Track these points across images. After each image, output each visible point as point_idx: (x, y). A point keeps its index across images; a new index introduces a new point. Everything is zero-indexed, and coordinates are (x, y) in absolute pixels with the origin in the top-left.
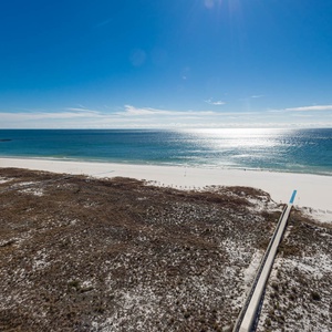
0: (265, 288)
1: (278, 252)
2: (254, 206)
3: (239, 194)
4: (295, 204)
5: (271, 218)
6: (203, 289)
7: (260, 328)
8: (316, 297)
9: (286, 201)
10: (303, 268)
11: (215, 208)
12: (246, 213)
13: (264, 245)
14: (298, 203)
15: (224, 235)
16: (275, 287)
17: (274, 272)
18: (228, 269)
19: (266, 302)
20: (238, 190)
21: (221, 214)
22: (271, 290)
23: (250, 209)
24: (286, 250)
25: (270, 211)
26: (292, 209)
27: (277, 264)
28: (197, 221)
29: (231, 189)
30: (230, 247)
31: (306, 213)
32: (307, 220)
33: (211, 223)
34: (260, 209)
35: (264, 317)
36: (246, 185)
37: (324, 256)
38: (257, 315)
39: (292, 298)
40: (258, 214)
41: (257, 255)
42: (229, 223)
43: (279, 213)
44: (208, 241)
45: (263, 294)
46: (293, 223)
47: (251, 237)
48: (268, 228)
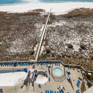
0: (45, 32)
1: (47, 24)
2: (41, 14)
3: (38, 11)
4: (51, 12)
5: (46, 16)
6: (32, 36)
7: (45, 38)
8: (54, 30)
9: (49, 11)
10: (52, 26)
11: (32, 16)
12: (40, 16)
13: (44, 23)
14: (52, 12)
15: (35, 23)
16: (47, 31)
17: (47, 28)
18: (37, 30)
19: (45, 34)
20: (37, 10)
21: (34, 18)
22: (46, 32)
23: (41, 15)
24: (49, 23)
25: (45, 15)
26: (51, 13)
27: (47, 26)
28: (27, 21)
29: (35, 10)
30: (37, 25)
31: (53, 14)
32: (54, 15)
33: (31, 20)
34: (43, 15)
35: (45, 37)
36: (39, 9)
37: (56, 22)
38: (44, 37)
39: (50, 32)
40: (43, 16)
41: (43, 25)
42: (36, 20)
43: (48, 15)
44: (31, 25)
45: (45, 33)
46: (51, 17)
47: (41, 22)
48: (45, 19)
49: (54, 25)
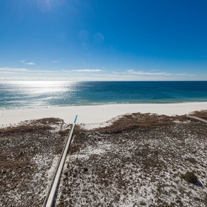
0: (60, 177)
1: (68, 152)
2: (54, 129)
3: (45, 123)
4: (76, 123)
5: (64, 134)
8: (86, 170)
9: (72, 122)
10: (80, 156)
11: (27, 136)
12: (49, 134)
13: (59, 151)
14: (78, 123)
15: (34, 153)
16: (66, 174)
17: (66, 165)
18: (37, 175)
19: (61, 185)
20: (44, 121)
21: (32, 139)
22: (64, 176)
23: (52, 131)
24: (72, 150)
25: (63, 130)
26: (76, 126)
27: (68, 160)
28: (13, 149)
29: (39, 121)
30: (39, 160)
31: (82, 127)
32: (82, 130)
33: (25, 147)
34: (57, 130)
35: (60, 194)
36: (49, 117)
37: (90, 147)
38: (55, 196)
39: (75, 176)
40: (57, 133)
41: (56, 158)
42: (38, 144)
43: (68, 130)
44: (21, 161)
45: (59, 180)
46: (76, 134)
47: (52, 149)
48: (63, 140)
49: (83, 156)
